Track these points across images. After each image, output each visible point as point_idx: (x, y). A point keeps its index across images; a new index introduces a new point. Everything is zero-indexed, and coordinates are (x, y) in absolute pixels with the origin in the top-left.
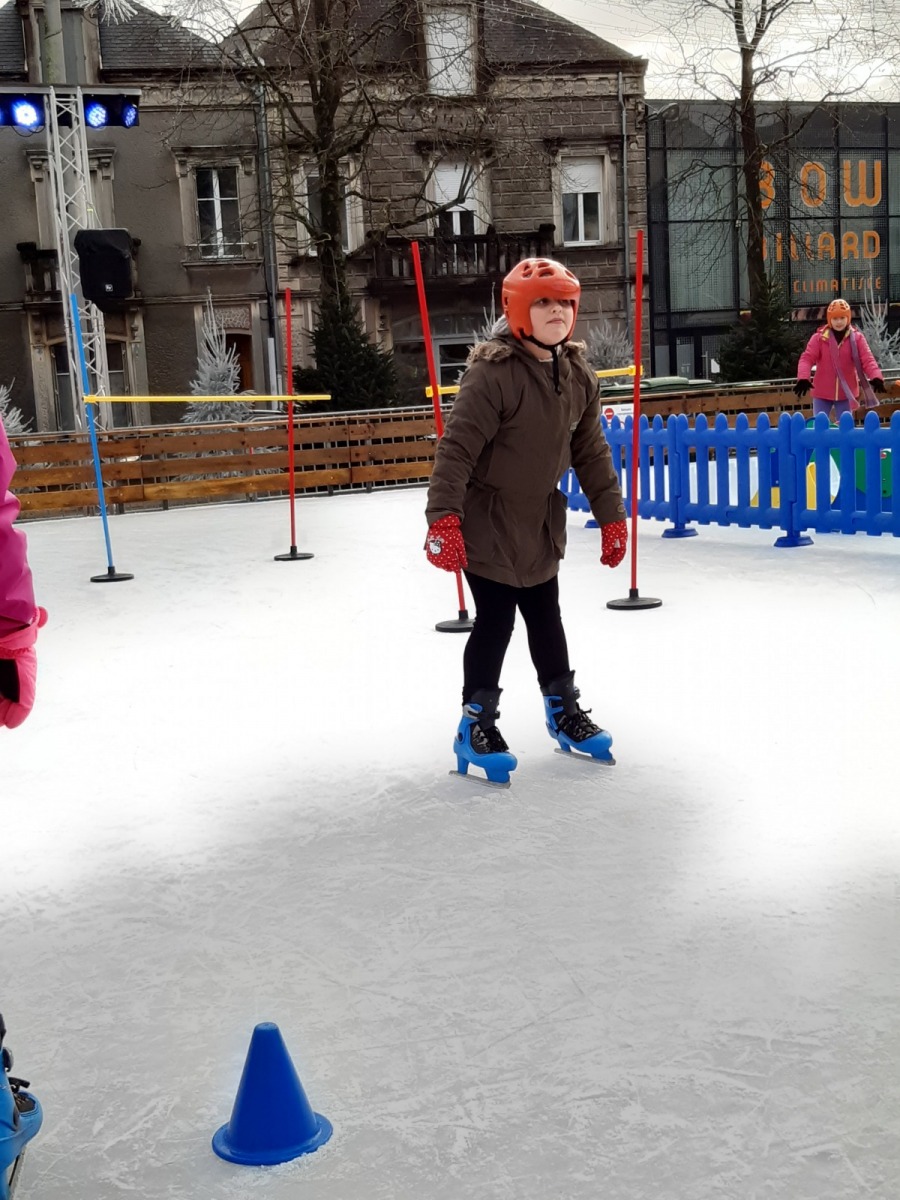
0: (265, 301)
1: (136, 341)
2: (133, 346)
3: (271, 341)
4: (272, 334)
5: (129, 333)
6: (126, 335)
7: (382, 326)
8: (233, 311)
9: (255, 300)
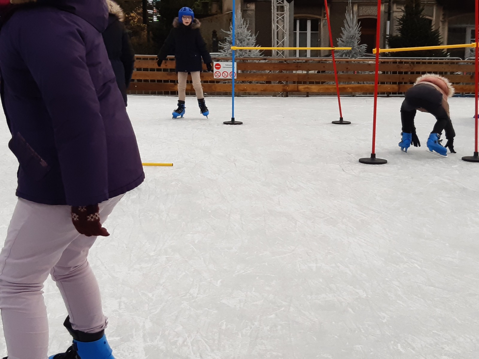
0: (388, 4)
1: (325, 19)
2: (324, 21)
3: (388, 22)
4: (389, 19)
5: (323, 15)
6: (321, 15)
7: (443, 19)
8: (372, 8)
9: (383, 3)
